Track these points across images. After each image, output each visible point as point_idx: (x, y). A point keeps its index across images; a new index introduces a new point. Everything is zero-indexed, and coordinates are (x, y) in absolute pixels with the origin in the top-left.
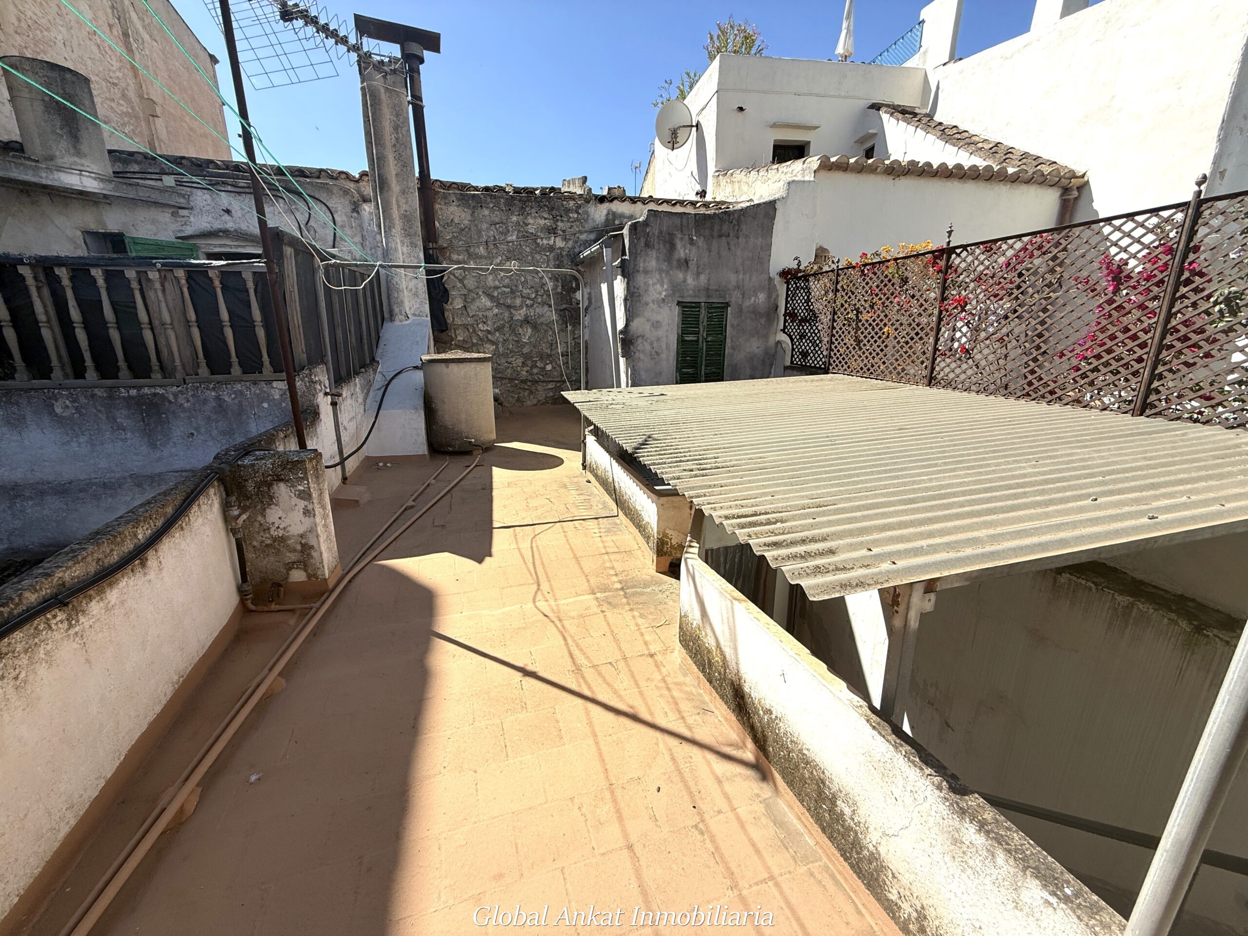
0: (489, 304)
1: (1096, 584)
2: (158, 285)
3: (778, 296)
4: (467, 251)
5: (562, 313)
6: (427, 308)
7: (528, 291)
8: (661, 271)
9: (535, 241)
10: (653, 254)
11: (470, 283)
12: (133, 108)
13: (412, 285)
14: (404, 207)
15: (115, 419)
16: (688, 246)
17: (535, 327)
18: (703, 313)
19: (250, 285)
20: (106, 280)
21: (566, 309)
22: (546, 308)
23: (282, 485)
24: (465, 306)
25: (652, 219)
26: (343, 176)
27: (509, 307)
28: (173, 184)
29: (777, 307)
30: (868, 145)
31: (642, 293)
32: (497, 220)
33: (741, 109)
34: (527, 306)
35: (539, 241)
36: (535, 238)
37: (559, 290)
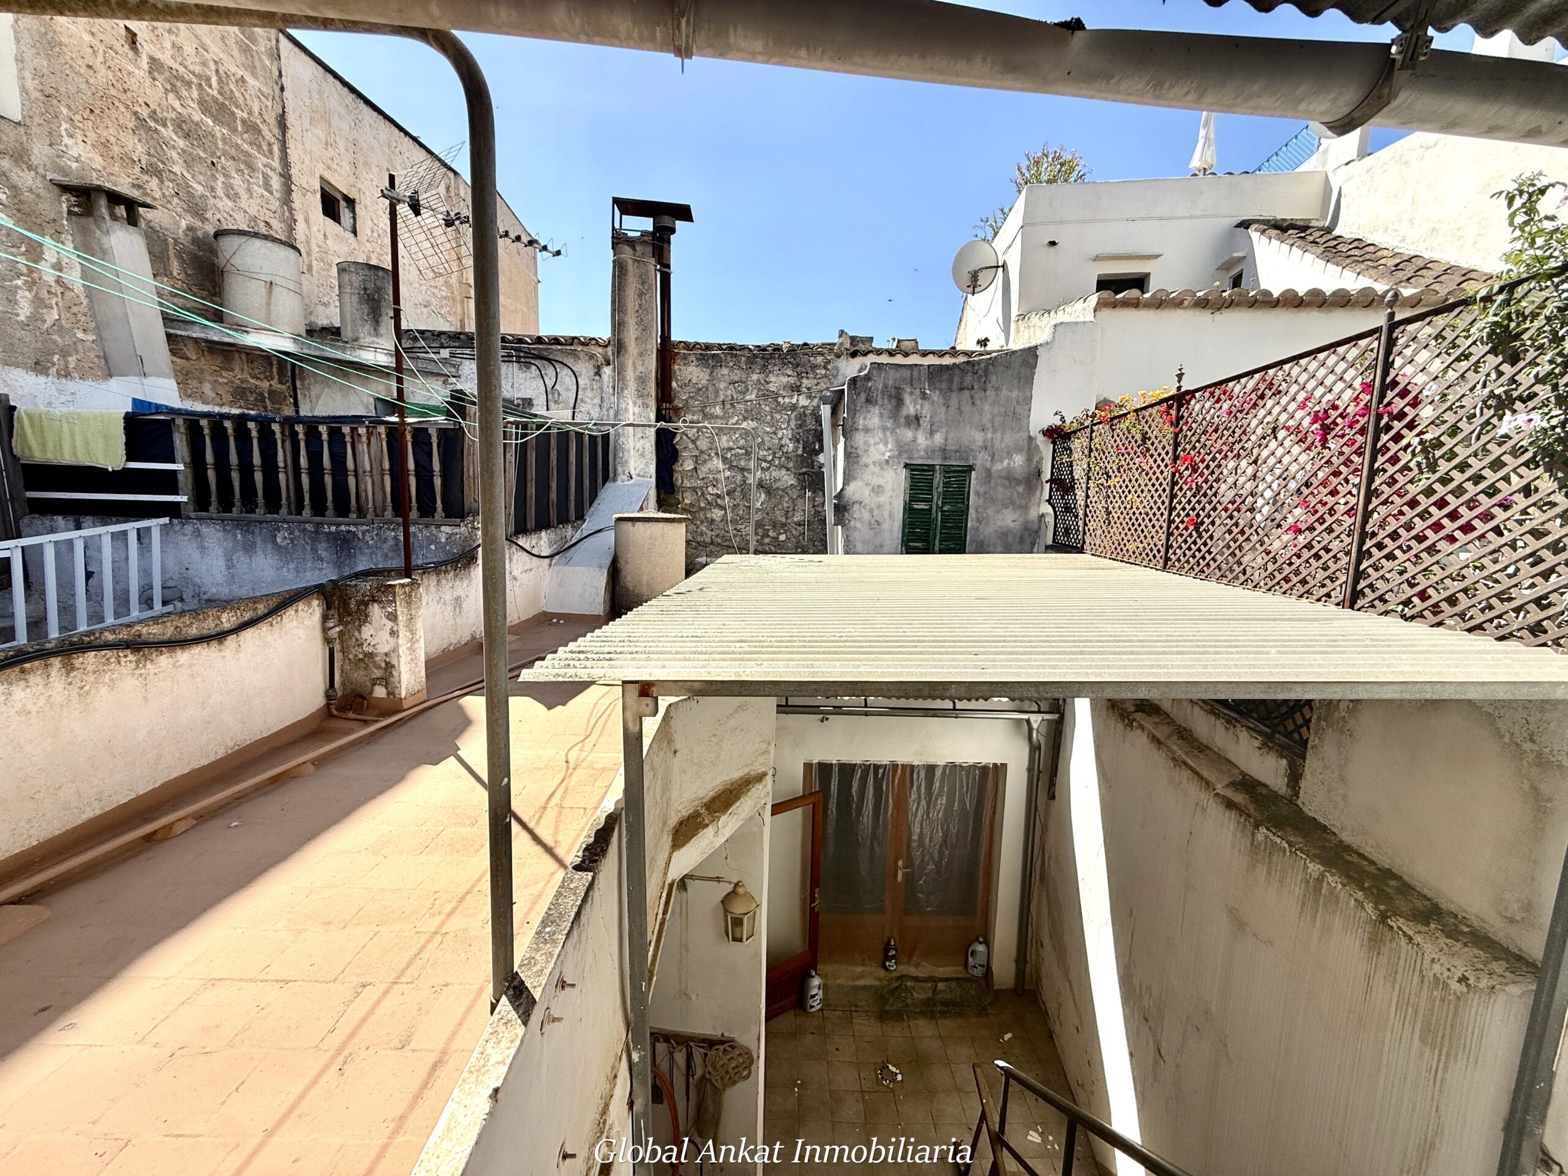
0: (721, 466)
1: (1290, 845)
2: (364, 439)
3: (1041, 459)
4: (702, 411)
5: (801, 477)
6: (652, 469)
7: (765, 453)
8: (884, 429)
9: (776, 400)
10: (876, 410)
11: (703, 444)
12: (453, 293)
13: (639, 445)
14: (641, 369)
15: (316, 551)
16: (920, 401)
17: (769, 492)
18: (938, 479)
19: (434, 440)
20: (329, 435)
21: (805, 473)
22: (784, 471)
23: (376, 605)
24: (696, 468)
25: (875, 372)
26: (593, 342)
27: (742, 470)
28: (447, 356)
29: (1039, 473)
30: (1235, 271)
31: (860, 453)
32: (736, 379)
33: (1053, 243)
34: (762, 469)
35: (780, 399)
36: (776, 396)
37: (800, 452)
